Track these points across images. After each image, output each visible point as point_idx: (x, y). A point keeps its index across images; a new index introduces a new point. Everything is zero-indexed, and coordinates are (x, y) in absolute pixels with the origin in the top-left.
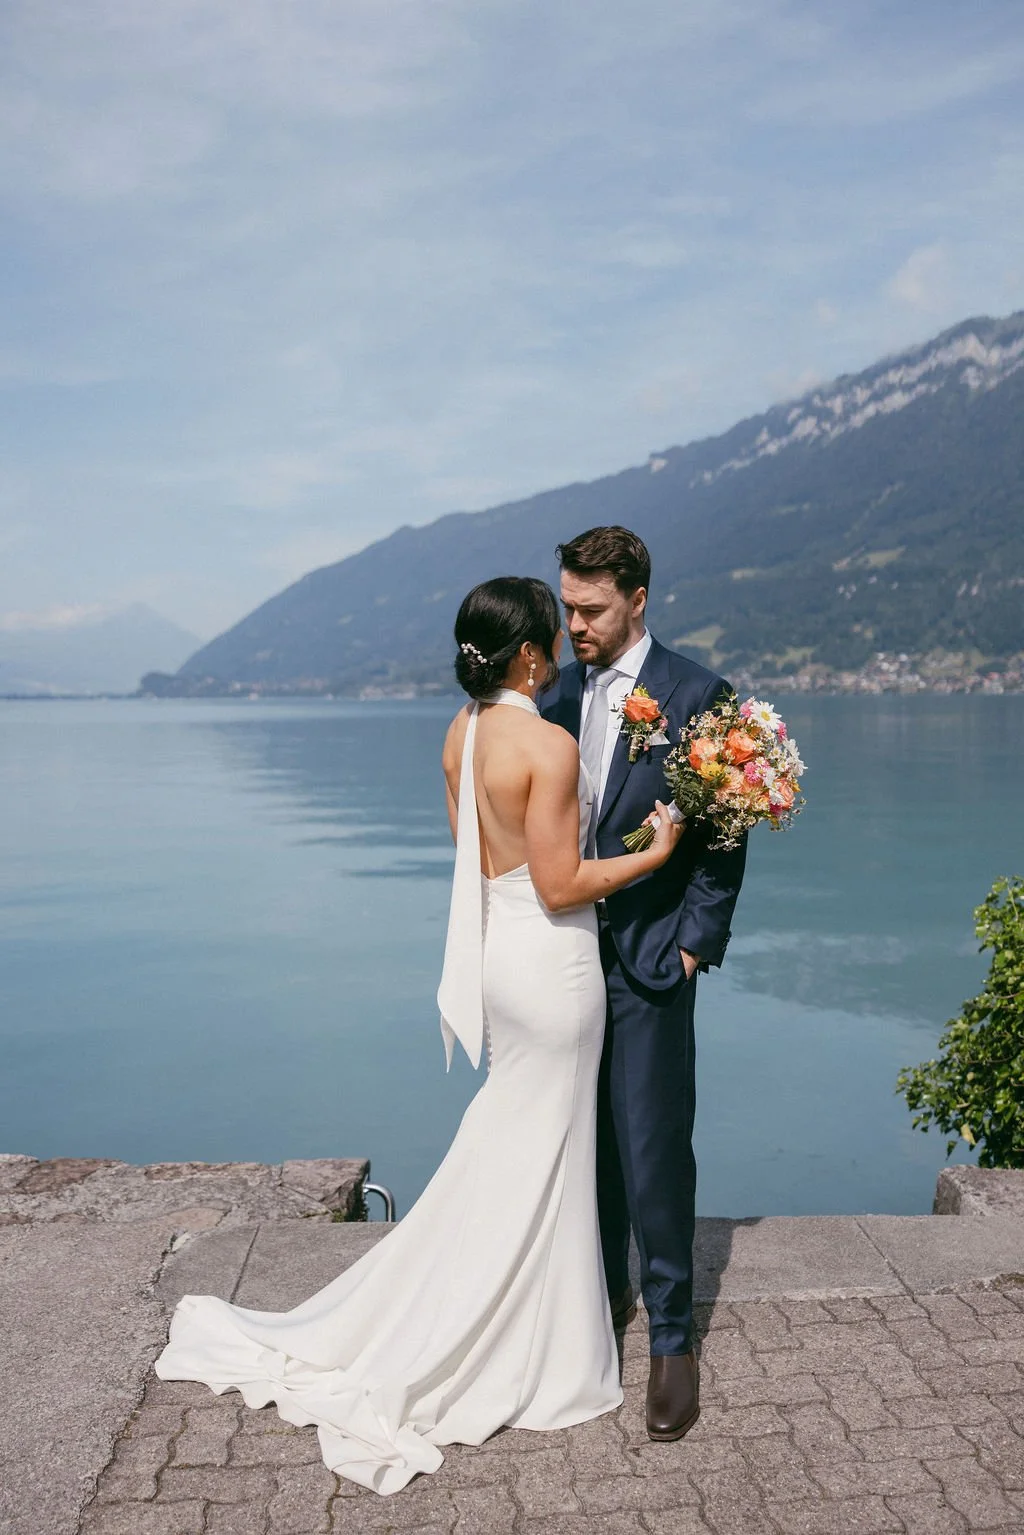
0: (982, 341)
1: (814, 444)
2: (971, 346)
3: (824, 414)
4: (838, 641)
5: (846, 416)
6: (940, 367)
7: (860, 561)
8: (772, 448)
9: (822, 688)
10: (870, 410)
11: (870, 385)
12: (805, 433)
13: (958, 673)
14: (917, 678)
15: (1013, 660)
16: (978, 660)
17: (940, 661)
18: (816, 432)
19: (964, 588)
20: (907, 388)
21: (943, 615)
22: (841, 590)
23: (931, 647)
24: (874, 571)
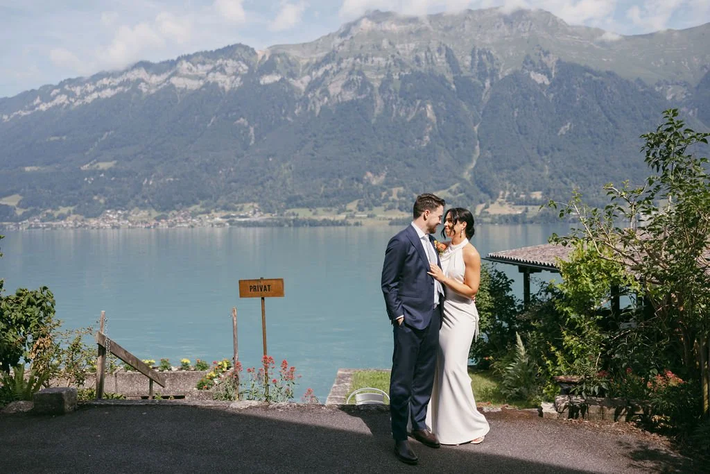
0: (147, 72)
1: (66, 108)
2: (141, 73)
3: (71, 94)
4: (87, 204)
5: (83, 96)
6: (128, 80)
7: (95, 166)
8: (43, 107)
9: (79, 226)
10: (95, 95)
11: (94, 84)
12: (61, 102)
13: (146, 219)
14: (127, 221)
15: (171, 213)
16: (155, 214)
17: (137, 214)
18: (67, 102)
19: (146, 181)
20: (114, 88)
21: (137, 193)
22: (86, 179)
23: (133, 208)
24: (101, 172)
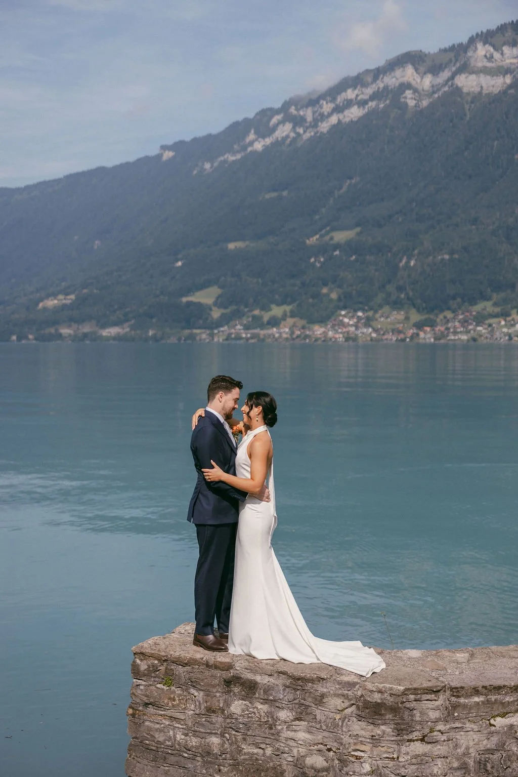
0: (416, 70)
1: (290, 145)
2: (409, 74)
3: (298, 121)
4: (311, 300)
5: (315, 124)
6: (386, 88)
7: (327, 238)
8: (259, 146)
9: (298, 337)
10: (334, 119)
11: (334, 99)
12: (284, 134)
13: (400, 326)
14: (370, 330)
15: (441, 316)
16: (415, 317)
17: (387, 318)
18: (292, 135)
19: (404, 261)
20: (362, 103)
21: (389, 281)
22: (312, 260)
23: (381, 306)
24: (337, 246)
